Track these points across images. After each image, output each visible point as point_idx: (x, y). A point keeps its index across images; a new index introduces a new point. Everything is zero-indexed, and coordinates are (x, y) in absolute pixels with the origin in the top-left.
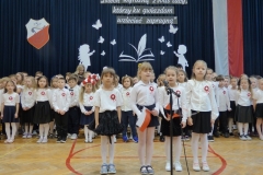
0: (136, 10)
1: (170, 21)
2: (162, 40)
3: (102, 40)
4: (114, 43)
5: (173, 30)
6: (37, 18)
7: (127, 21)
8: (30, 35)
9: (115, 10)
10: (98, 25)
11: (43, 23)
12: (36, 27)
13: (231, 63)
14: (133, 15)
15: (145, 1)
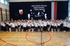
0: (38, 8)
1: (44, 10)
2: (42, 13)
3: (32, 13)
4: (34, 13)
5: (44, 11)
6: (21, 9)
7: (36, 10)
8: (20, 12)
9: (34, 8)
10: (31, 10)
11: (22, 10)
12: (21, 11)
13: (54, 17)
14: (37, 9)
15: (40, 6)
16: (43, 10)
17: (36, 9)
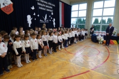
0: (44, 5)
3: (35, 14)
4: (38, 16)
5: (52, 14)
10: (33, 8)
14: (43, 7)
15: (46, 3)
16: (51, 12)
17: (41, 6)
